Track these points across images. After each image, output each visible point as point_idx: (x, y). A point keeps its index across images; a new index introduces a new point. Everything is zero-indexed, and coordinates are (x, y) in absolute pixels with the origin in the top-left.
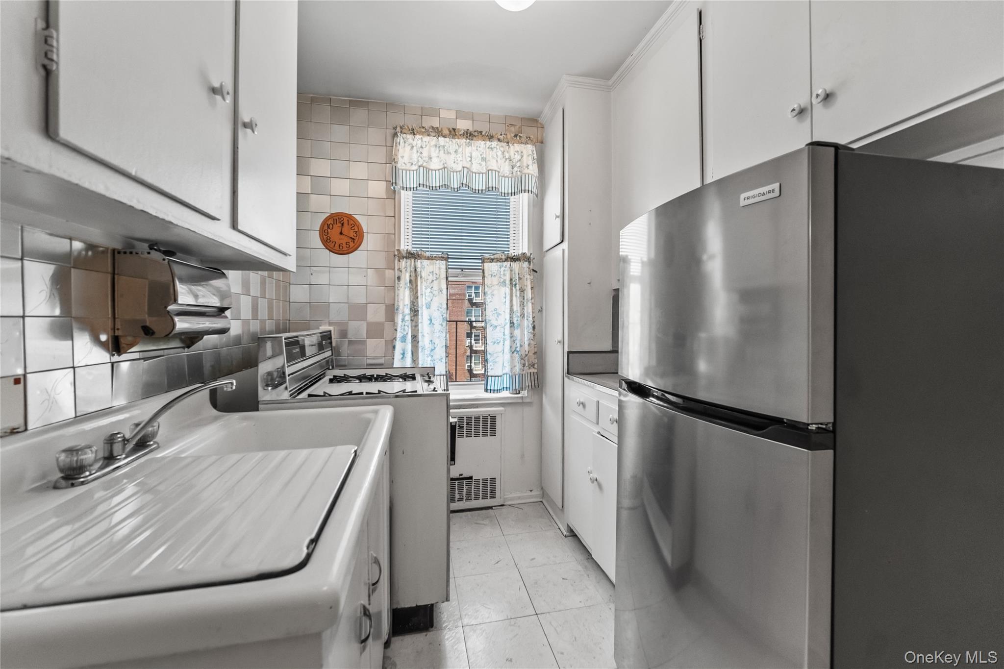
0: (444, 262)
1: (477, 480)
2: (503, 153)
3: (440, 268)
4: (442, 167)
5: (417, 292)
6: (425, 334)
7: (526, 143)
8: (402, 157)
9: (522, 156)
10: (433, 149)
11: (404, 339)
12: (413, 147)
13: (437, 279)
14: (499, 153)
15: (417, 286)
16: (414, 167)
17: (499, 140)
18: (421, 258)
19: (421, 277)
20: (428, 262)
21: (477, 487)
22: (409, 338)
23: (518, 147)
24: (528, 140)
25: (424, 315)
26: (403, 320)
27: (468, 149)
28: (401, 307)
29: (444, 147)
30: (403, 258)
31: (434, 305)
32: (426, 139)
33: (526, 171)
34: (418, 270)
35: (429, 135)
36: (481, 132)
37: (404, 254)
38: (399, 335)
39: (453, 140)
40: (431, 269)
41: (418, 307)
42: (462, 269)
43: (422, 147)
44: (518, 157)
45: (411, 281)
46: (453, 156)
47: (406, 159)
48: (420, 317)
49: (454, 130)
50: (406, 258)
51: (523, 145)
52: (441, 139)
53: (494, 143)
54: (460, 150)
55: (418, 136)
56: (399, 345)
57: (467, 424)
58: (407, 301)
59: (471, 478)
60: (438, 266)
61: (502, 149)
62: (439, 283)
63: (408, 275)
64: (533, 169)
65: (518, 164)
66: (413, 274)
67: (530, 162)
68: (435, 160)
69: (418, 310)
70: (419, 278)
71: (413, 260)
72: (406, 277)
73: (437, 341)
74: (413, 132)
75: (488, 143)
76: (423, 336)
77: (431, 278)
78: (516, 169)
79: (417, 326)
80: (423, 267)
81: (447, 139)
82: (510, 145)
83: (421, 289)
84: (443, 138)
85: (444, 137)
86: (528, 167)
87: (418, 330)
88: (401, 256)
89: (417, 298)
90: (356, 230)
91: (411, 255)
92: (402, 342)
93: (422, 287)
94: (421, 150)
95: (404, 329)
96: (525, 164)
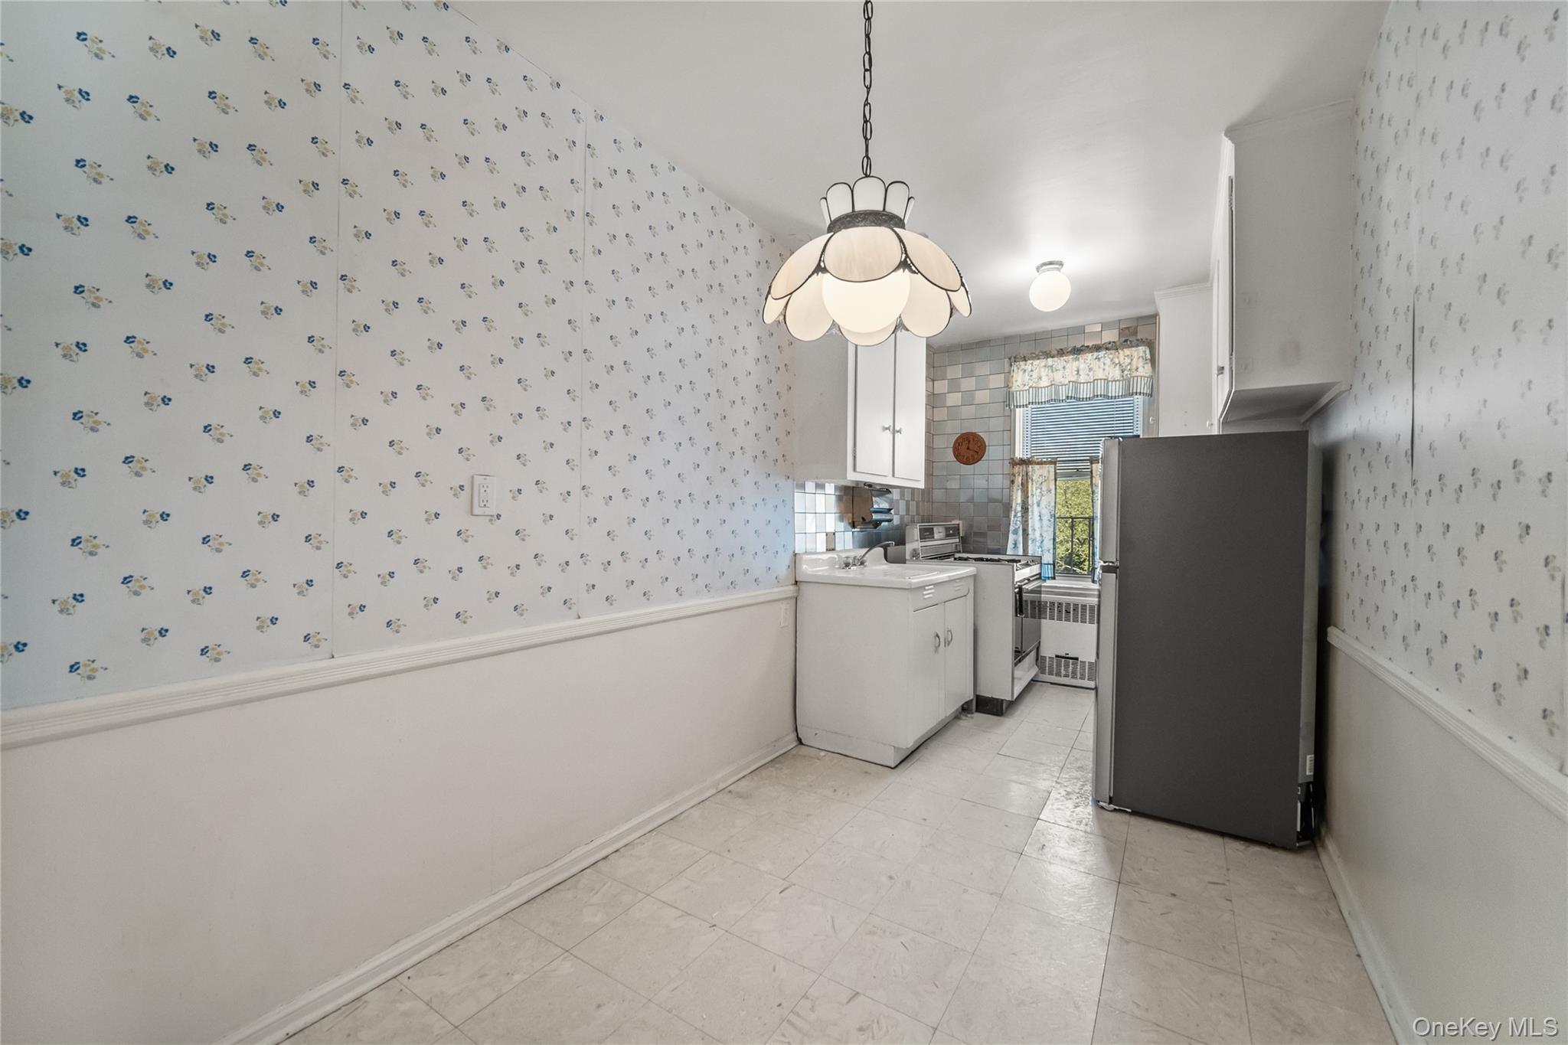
0: (1053, 466)
1: (1083, 663)
2: (1112, 360)
3: (1049, 472)
4: (1050, 384)
5: (1028, 492)
6: (1036, 528)
7: (1137, 346)
8: (1016, 381)
9: (1132, 360)
10: (1043, 369)
11: (1016, 532)
12: (1025, 371)
13: (1045, 481)
14: (1108, 361)
15: (1027, 487)
16: (1027, 388)
17: (1107, 349)
18: (1031, 464)
19: (1032, 480)
20: (1038, 466)
21: (1083, 669)
22: (1020, 532)
23: (1127, 351)
24: (1141, 342)
25: (1034, 513)
26: (1015, 516)
27: (1075, 364)
28: (1014, 506)
29: (1052, 366)
30: (1017, 464)
31: (1043, 503)
32: (1036, 362)
33: (1135, 374)
34: (1030, 474)
35: (1039, 359)
36: (1088, 347)
37: (1017, 461)
38: (1012, 528)
39: (1062, 359)
40: (1040, 472)
41: (1028, 505)
42: (1078, 469)
43: (1032, 371)
44: (1128, 361)
45: (1022, 484)
46: (1061, 373)
47: (1019, 383)
48: (1030, 514)
49: (1062, 349)
50: (1019, 464)
51: (1133, 349)
52: (1050, 360)
53: (1102, 354)
54: (1068, 366)
55: (1029, 362)
56: (1011, 537)
57: (1074, 610)
58: (1019, 501)
59: (1077, 659)
60: (1047, 469)
61: (1111, 356)
62: (1048, 485)
63: (1020, 478)
64: (1145, 370)
65: (1129, 367)
66: (1025, 478)
67: (1140, 364)
68: (1044, 378)
69: (1028, 509)
70: (1030, 481)
71: (1024, 466)
72: (1019, 480)
73: (1045, 535)
74: (1025, 359)
75: (1096, 354)
76: (1034, 530)
77: (1040, 480)
78: (1126, 372)
79: (1027, 521)
80: (1033, 470)
81: (1056, 359)
82: (1120, 351)
83: (1032, 490)
84: (1051, 359)
85: (1052, 357)
86: (1137, 369)
87: (1028, 524)
88: (1014, 463)
89: (1028, 497)
90: (979, 444)
91: (1024, 462)
92: (1014, 534)
93: (1033, 488)
94: (1031, 374)
95: (1016, 524)
96: (1135, 367)
